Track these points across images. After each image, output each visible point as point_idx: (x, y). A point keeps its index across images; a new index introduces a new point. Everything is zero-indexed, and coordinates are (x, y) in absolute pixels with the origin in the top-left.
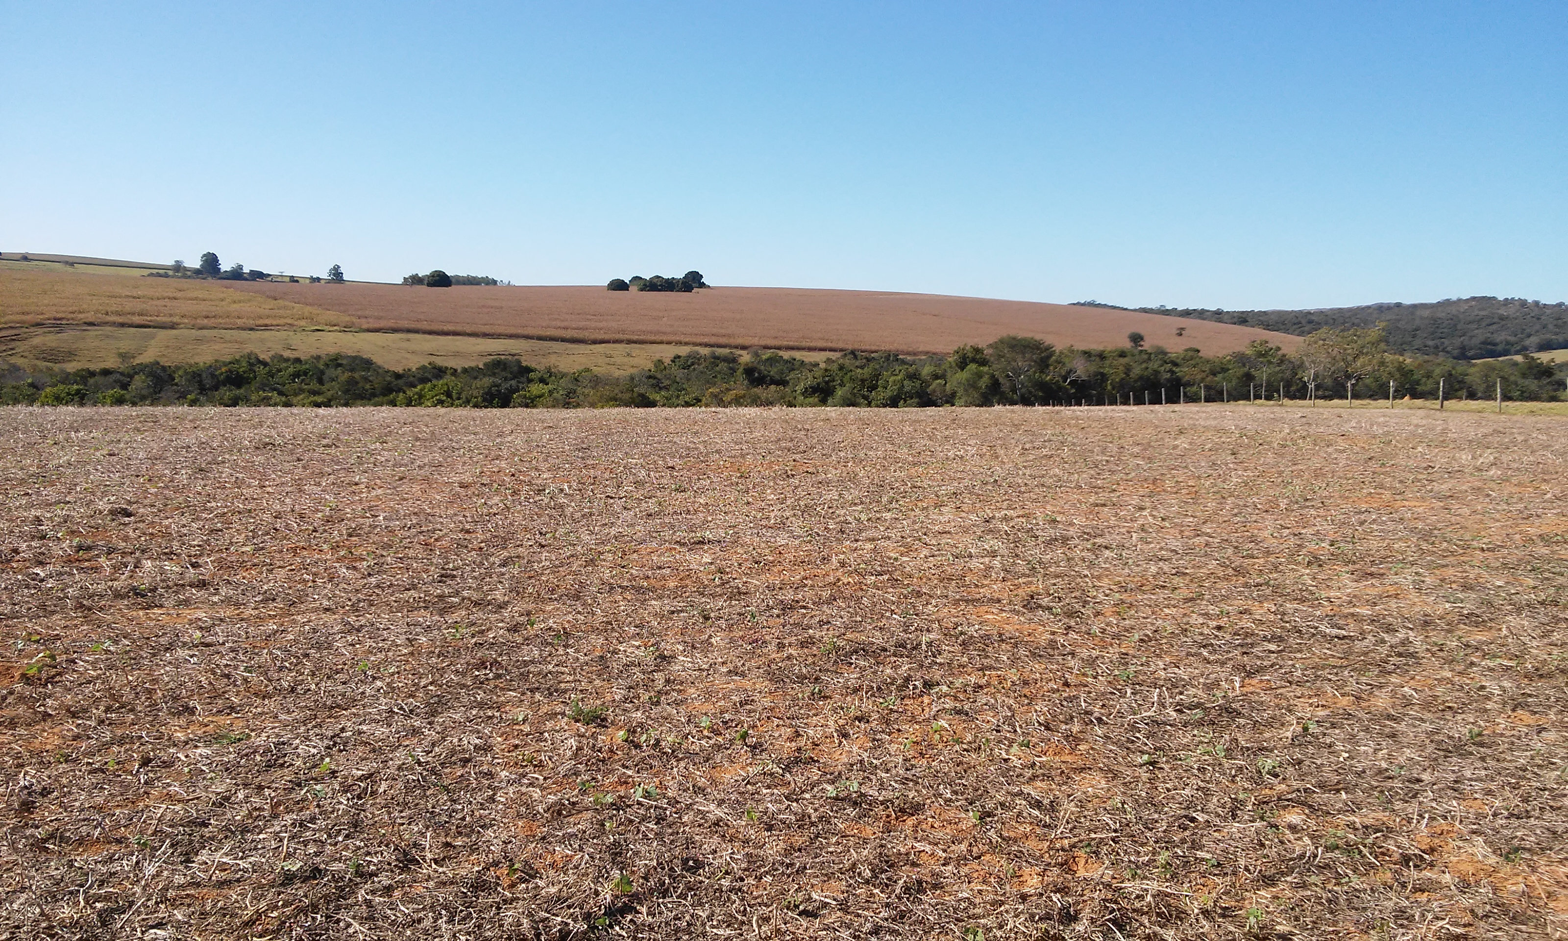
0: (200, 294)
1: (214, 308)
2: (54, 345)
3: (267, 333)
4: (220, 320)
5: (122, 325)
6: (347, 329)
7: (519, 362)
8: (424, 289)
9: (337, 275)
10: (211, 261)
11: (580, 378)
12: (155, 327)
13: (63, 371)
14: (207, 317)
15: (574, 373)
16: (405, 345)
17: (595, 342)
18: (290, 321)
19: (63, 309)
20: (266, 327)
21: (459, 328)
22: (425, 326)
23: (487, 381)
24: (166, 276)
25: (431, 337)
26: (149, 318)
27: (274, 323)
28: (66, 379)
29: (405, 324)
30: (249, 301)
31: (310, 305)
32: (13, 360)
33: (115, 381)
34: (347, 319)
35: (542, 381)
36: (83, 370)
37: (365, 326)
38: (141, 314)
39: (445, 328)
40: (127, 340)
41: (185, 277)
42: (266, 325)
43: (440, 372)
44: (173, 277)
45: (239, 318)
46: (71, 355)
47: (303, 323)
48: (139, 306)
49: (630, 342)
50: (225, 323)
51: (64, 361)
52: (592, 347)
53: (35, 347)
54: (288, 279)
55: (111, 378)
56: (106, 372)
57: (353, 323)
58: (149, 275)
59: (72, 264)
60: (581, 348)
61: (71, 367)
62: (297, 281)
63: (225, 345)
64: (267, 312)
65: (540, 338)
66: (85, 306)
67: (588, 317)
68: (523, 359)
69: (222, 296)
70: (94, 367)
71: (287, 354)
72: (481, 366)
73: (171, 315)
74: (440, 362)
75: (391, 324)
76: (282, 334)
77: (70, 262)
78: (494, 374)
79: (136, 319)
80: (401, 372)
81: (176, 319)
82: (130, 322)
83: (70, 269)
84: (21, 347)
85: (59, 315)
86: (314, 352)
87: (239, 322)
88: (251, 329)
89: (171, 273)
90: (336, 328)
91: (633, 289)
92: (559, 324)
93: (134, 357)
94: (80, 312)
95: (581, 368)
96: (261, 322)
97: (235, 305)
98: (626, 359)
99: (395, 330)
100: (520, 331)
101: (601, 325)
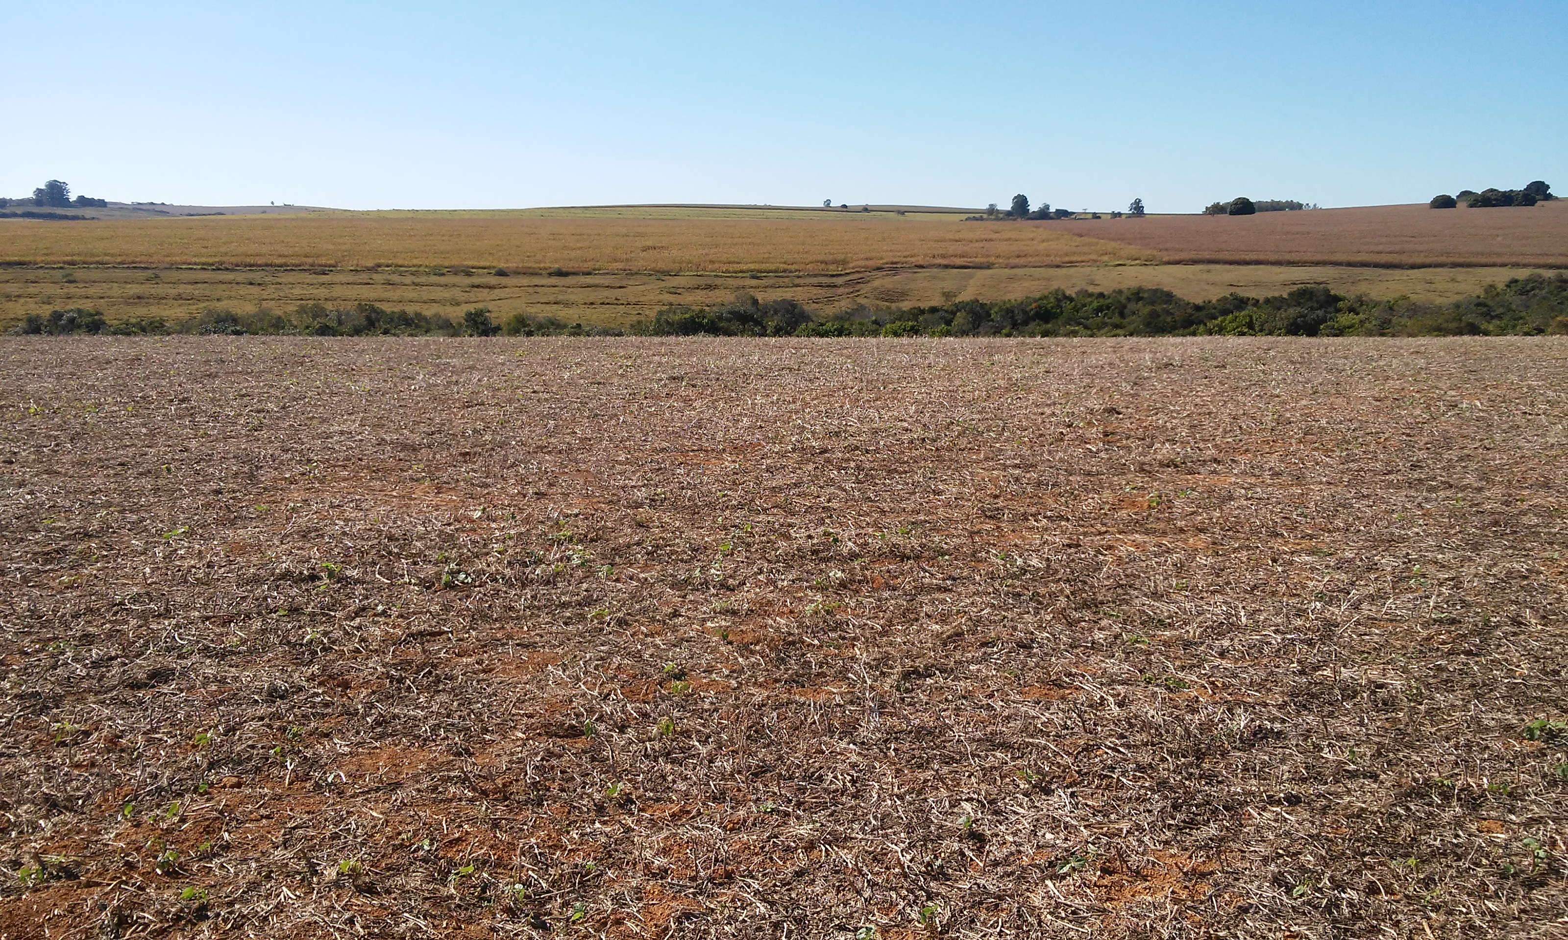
0: (1013, 235)
1: (1025, 248)
2: (891, 286)
3: (1072, 271)
4: (1030, 259)
5: (946, 267)
6: (1147, 262)
7: (1327, 291)
8: (1225, 218)
9: (1138, 208)
10: (1021, 202)
11: (1395, 308)
12: (973, 268)
13: (899, 309)
14: (1018, 256)
15: (1389, 302)
16: (1205, 276)
17: (1413, 267)
18: (1094, 257)
19: (899, 254)
20: (1072, 264)
21: (1261, 257)
22: (1226, 256)
23: (1293, 312)
24: (981, 219)
25: (1232, 267)
26: (969, 260)
27: (1079, 259)
28: (902, 316)
29: (1207, 255)
30: (1058, 239)
31: (1113, 240)
32: (861, 300)
33: (941, 318)
34: (1149, 252)
35: (1351, 310)
36: (915, 308)
37: (1166, 259)
38: (962, 256)
39: (1247, 258)
40: (949, 281)
41: (997, 219)
42: (1071, 262)
43: (1241, 303)
44: (987, 220)
45: (1047, 256)
46: (903, 295)
47: (1106, 258)
48: (960, 248)
49: (1455, 265)
50: (1035, 262)
51: (898, 301)
52: (1410, 272)
53: (875, 289)
54: (1090, 216)
55: (937, 315)
56: (934, 310)
57: (1154, 256)
58: (966, 219)
59: (903, 213)
60: (1397, 273)
61: (906, 306)
62: (1099, 217)
63: (1034, 283)
64: (1074, 249)
65: (1350, 264)
66: (916, 251)
67: (1406, 239)
68: (1329, 287)
69: (1031, 236)
70: (925, 305)
71: (1091, 289)
72: (1285, 296)
73: (988, 256)
74: (1242, 293)
75: (1192, 255)
76: (1087, 270)
77: (902, 211)
78: (1299, 304)
79: (959, 261)
80: (1201, 304)
81: (992, 259)
82: (952, 264)
83: (901, 217)
84: (865, 289)
85: (895, 260)
86: (1116, 286)
87: (1048, 260)
88: (1058, 266)
89: (985, 216)
90: (1137, 262)
91: (1462, 206)
92: (1372, 248)
93: (955, 296)
94: (912, 257)
95: (1397, 295)
96: (1067, 259)
97: (1044, 244)
98: (1450, 285)
99: (1195, 262)
100: (1326, 258)
101: (1419, 247)
